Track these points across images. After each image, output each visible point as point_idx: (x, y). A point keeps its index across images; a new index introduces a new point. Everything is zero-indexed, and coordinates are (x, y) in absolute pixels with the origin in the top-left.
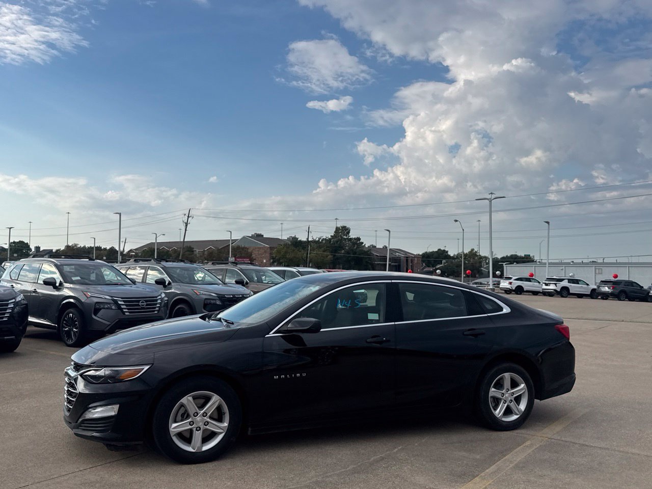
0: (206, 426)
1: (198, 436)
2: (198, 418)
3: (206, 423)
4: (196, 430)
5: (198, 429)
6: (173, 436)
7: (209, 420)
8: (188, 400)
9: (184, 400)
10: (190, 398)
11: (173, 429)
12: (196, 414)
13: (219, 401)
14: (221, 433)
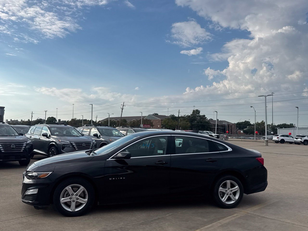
0: (77, 200)
1: (73, 205)
2: (74, 196)
3: (77, 199)
4: (73, 202)
5: (74, 201)
6: (62, 204)
7: (79, 197)
8: (69, 188)
9: (67, 188)
10: (70, 187)
11: (62, 200)
12: (73, 195)
13: (83, 189)
14: (84, 203)
